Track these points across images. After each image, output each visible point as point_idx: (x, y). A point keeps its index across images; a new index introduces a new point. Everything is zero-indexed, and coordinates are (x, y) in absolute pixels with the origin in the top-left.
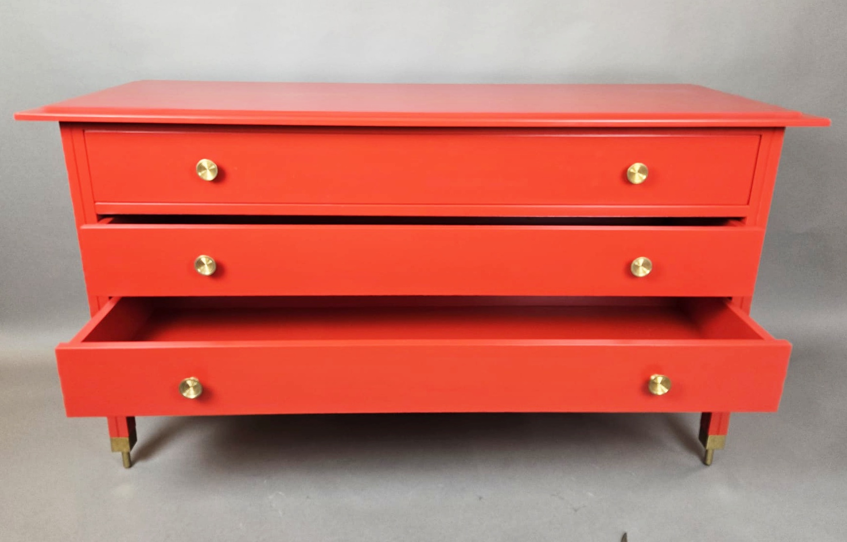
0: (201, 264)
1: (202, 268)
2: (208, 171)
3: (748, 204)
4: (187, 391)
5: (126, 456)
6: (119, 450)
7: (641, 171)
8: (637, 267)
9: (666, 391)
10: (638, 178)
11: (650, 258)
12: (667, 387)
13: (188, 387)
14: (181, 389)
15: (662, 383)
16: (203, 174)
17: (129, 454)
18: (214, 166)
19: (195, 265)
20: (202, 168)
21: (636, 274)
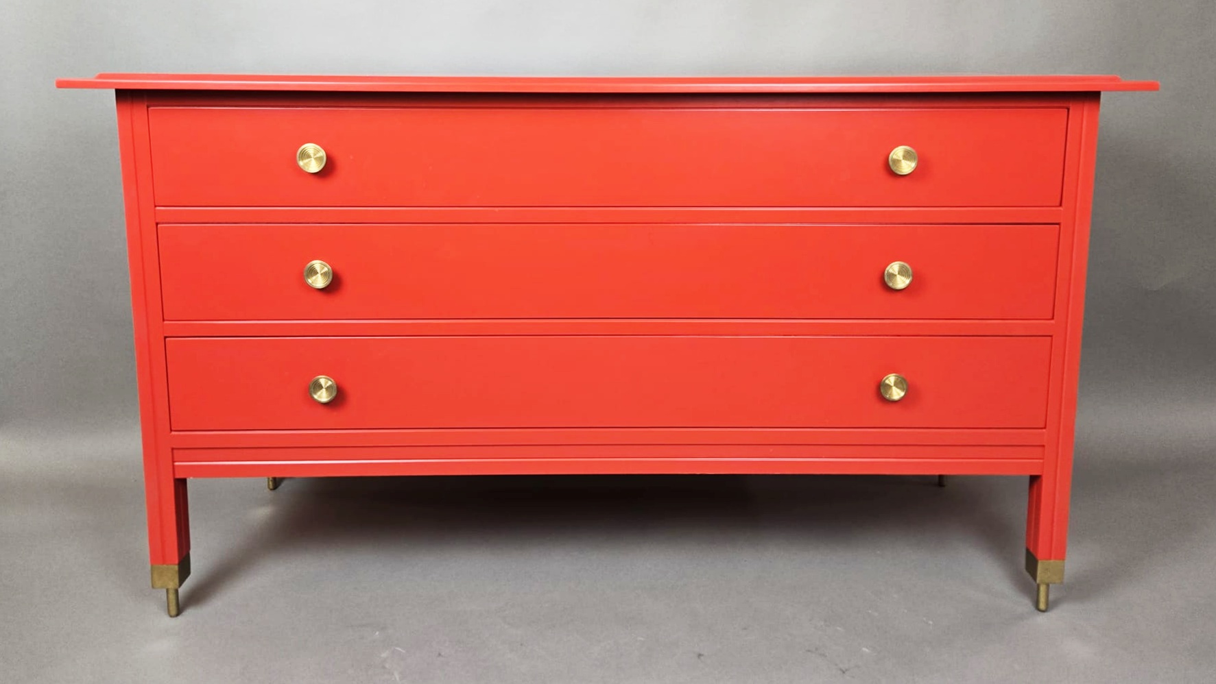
0: (313, 272)
1: (314, 278)
2: (312, 159)
3: (1061, 205)
4: (319, 393)
5: (172, 597)
6: (162, 587)
7: (907, 156)
8: (892, 276)
9: (902, 394)
10: (907, 167)
11: (910, 265)
12: (902, 389)
13: (321, 387)
14: (312, 390)
15: (896, 384)
16: (306, 164)
17: (177, 591)
18: (322, 153)
19: (305, 274)
20: (305, 155)
21: (890, 284)
